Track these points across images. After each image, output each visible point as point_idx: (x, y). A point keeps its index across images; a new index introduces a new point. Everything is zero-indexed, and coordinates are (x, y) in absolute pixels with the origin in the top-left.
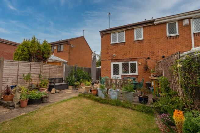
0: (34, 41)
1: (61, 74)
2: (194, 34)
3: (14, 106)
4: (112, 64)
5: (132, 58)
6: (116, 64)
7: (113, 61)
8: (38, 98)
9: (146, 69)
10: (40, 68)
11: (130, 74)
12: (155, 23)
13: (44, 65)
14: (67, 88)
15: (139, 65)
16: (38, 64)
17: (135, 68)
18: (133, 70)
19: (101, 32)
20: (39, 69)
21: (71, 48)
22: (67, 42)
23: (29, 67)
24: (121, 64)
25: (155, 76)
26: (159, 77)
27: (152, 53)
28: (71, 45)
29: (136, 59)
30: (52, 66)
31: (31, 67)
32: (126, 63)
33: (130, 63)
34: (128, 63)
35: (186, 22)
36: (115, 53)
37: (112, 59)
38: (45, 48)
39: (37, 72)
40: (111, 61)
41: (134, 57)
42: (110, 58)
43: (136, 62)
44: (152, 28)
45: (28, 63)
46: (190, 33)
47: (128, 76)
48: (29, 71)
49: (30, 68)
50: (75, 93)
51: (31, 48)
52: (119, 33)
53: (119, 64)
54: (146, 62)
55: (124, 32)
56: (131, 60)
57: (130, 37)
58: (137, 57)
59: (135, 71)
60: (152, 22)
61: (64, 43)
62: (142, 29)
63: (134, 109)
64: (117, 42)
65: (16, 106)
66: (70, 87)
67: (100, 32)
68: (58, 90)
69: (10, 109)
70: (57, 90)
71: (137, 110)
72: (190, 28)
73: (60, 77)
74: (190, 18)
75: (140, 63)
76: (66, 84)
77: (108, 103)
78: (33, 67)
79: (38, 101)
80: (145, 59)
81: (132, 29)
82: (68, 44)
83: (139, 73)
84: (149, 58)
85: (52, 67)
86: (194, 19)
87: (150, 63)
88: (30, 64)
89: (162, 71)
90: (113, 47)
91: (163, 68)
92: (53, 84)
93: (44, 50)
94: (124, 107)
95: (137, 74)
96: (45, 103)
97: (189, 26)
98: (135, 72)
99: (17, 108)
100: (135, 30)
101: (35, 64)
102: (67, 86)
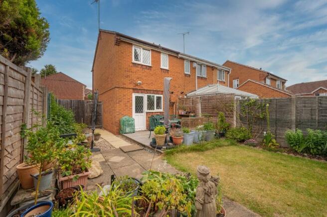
2: (197, 76)
4: (134, 95)
6: (140, 96)
7: (135, 90)
9: (172, 104)
11: (156, 110)
12: (179, 55)
18: (158, 106)
25: (189, 113)
34: (154, 96)
35: (194, 65)
40: (132, 90)
41: (160, 90)
43: (162, 96)
44: (175, 59)
46: (195, 76)
52: (144, 51)
53: (143, 97)
54: (171, 96)
55: (150, 52)
56: (157, 92)
57: (156, 62)
58: (163, 90)
59: (161, 106)
60: (178, 53)
62: (168, 57)
64: (141, 63)
72: (196, 71)
74: (196, 63)
83: (164, 109)
84: (172, 93)
90: (135, 68)
95: (161, 110)
100: (161, 55)
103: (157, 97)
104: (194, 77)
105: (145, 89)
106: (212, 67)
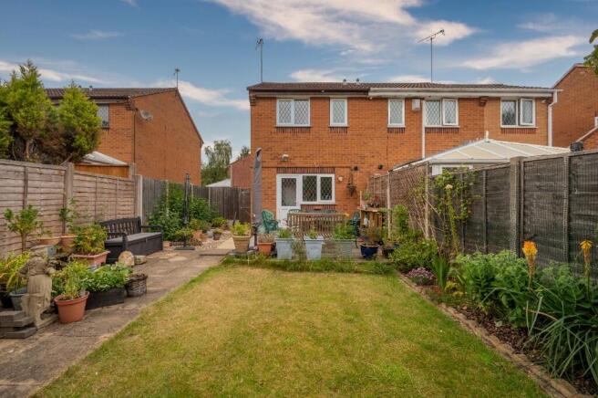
0: (35, 85)
1: (130, 206)
2: (426, 128)
3: (32, 325)
4: (279, 178)
5: (325, 165)
6: (289, 177)
7: (280, 169)
8: (118, 285)
9: (352, 191)
10: (62, 184)
11: (319, 201)
12: (370, 94)
13: (76, 177)
14: (160, 248)
15: (338, 182)
16: (56, 172)
17: (330, 189)
18: (326, 193)
19: (251, 90)
20: (58, 190)
21: (138, 121)
22: (126, 98)
23: (21, 182)
24: (299, 178)
25: (372, 206)
26: (378, 207)
27: (363, 157)
28: (142, 112)
29: (333, 170)
30: (105, 180)
31: (26, 181)
32: (312, 177)
33: (319, 176)
34: (315, 177)
35: (416, 104)
36: (286, 150)
37: (279, 166)
38: (80, 116)
39: (53, 202)
40: (275, 170)
41: (328, 165)
42: (274, 163)
43: (333, 176)
44: (363, 103)
45: (17, 166)
46: (421, 125)
47: (317, 208)
48: (21, 197)
49: (26, 186)
50: (198, 258)
51: (21, 107)
52: (297, 103)
53: (295, 179)
54: (352, 176)
55: (309, 103)
56: (322, 169)
57: (320, 116)
58: (334, 165)
59: (330, 194)
60: (363, 90)
61: (115, 101)
62: (346, 102)
63: (360, 272)
64: (292, 124)
65: (39, 323)
66: (166, 244)
67: (248, 89)
68: (141, 257)
69: (22, 337)
70: (137, 257)
71: (368, 273)
72: (421, 117)
73: (130, 216)
74: (422, 99)
75: (341, 179)
76: (155, 237)
77: (308, 270)
78: (37, 183)
79: (120, 293)
80: (348, 170)
81: (324, 98)
82: (129, 108)
83: (336, 200)
84: (356, 169)
85: (106, 183)
86: (427, 101)
87: (358, 180)
88: (21, 169)
89: (385, 195)
90: (281, 135)
91: (388, 191)
92: (120, 239)
93: (74, 122)
94: (342, 271)
95: (333, 201)
96: (138, 296)
97: (419, 112)
98: (329, 197)
99: (47, 328)
100: (332, 103)
101: (44, 171)
102: (158, 241)
103: (322, 178)
104: (414, 131)
105: (299, 165)
106: (480, 98)
